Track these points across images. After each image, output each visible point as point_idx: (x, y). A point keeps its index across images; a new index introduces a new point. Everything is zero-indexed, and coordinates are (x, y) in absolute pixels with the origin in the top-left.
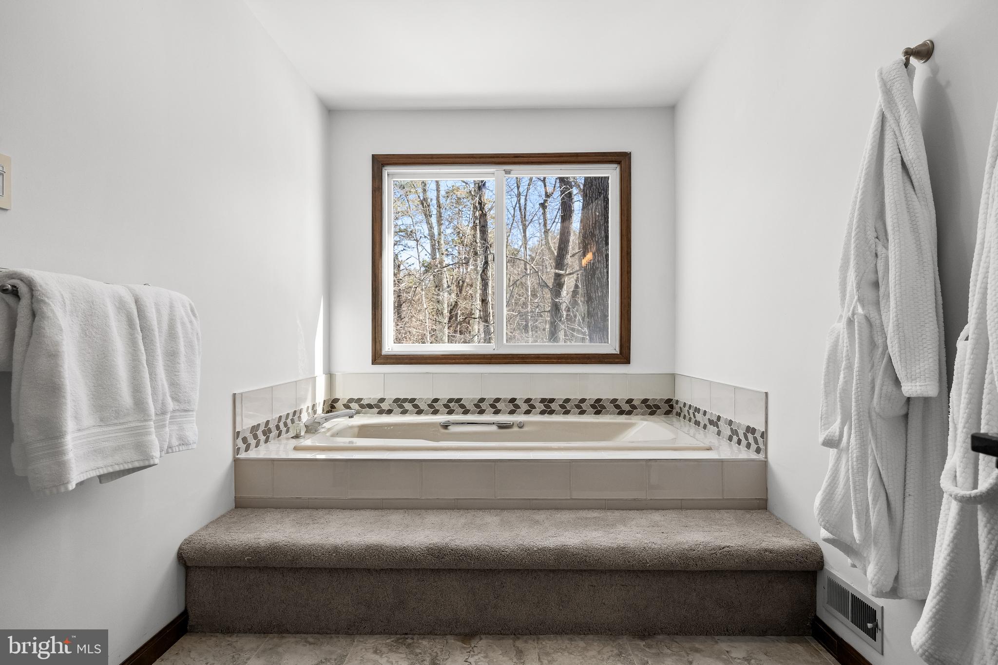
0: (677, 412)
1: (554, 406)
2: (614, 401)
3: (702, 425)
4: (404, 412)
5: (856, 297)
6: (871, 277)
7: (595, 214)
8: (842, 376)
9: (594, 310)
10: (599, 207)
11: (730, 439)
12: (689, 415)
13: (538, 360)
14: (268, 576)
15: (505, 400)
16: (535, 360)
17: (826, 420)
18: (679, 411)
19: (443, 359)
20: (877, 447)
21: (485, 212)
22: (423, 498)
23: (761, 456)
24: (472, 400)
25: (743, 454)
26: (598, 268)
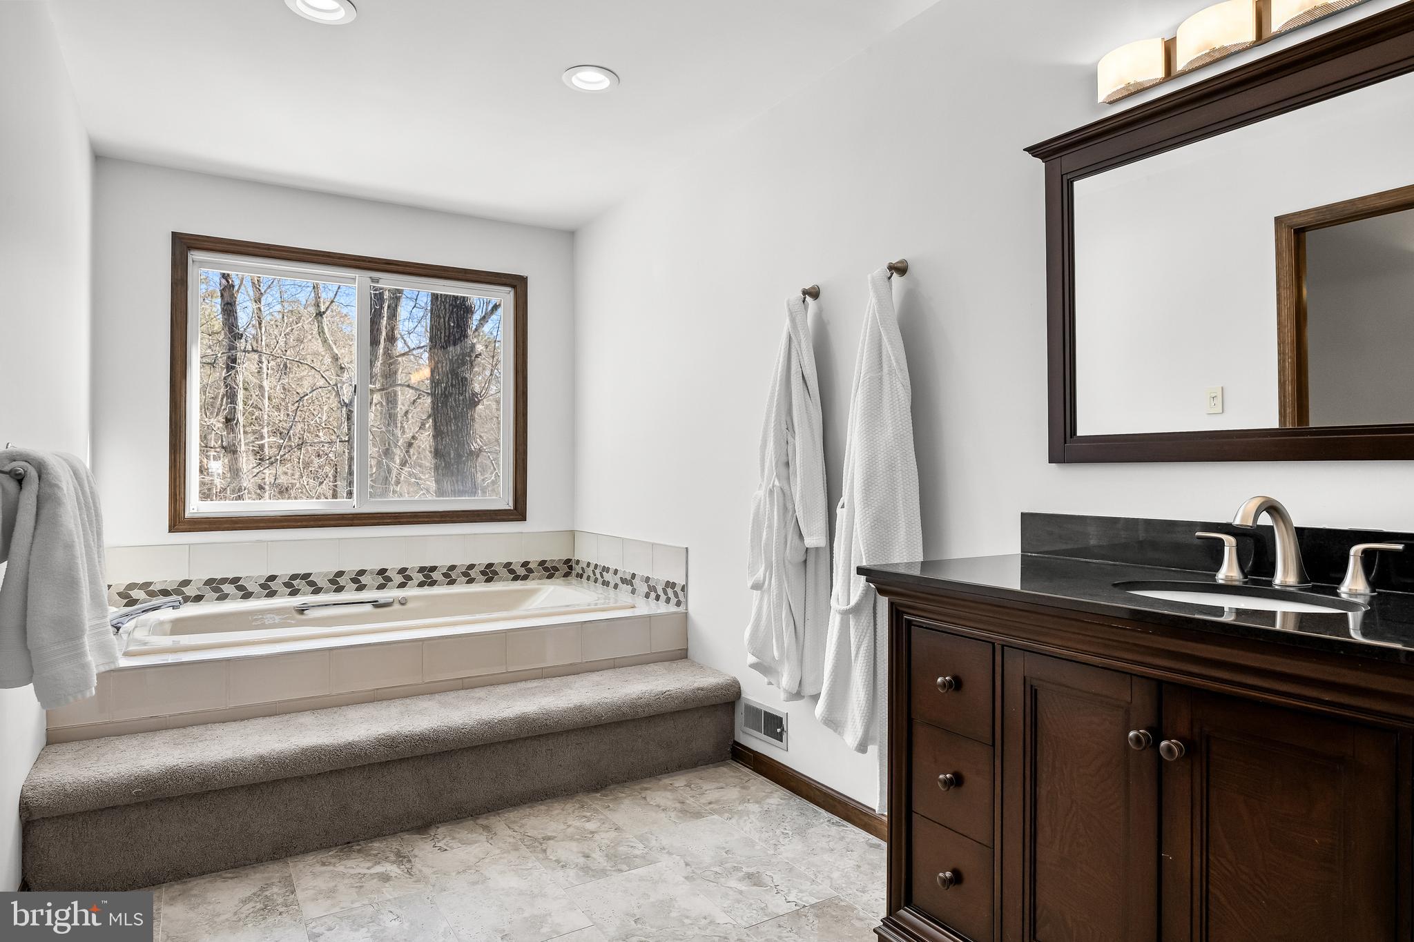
0: (578, 573)
1: (435, 575)
2: (508, 565)
3: (612, 585)
4: (223, 597)
5: (775, 474)
6: (784, 459)
7: (449, 325)
8: (765, 533)
9: (445, 448)
10: (455, 316)
11: (647, 596)
12: (595, 574)
13: (415, 520)
14: (159, 810)
15: (371, 572)
16: (412, 520)
17: (753, 569)
18: (581, 572)
19: (284, 522)
20: (788, 586)
21: (232, 281)
22: (334, 693)
23: (682, 609)
24: (326, 575)
25: (662, 608)
26: (452, 393)
